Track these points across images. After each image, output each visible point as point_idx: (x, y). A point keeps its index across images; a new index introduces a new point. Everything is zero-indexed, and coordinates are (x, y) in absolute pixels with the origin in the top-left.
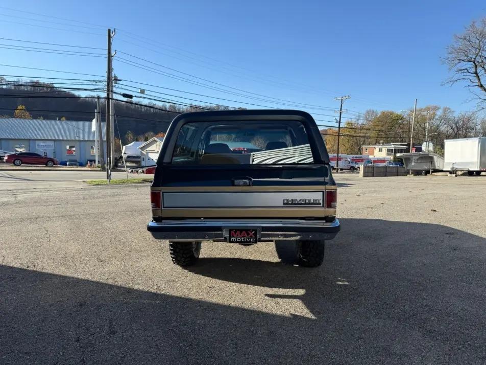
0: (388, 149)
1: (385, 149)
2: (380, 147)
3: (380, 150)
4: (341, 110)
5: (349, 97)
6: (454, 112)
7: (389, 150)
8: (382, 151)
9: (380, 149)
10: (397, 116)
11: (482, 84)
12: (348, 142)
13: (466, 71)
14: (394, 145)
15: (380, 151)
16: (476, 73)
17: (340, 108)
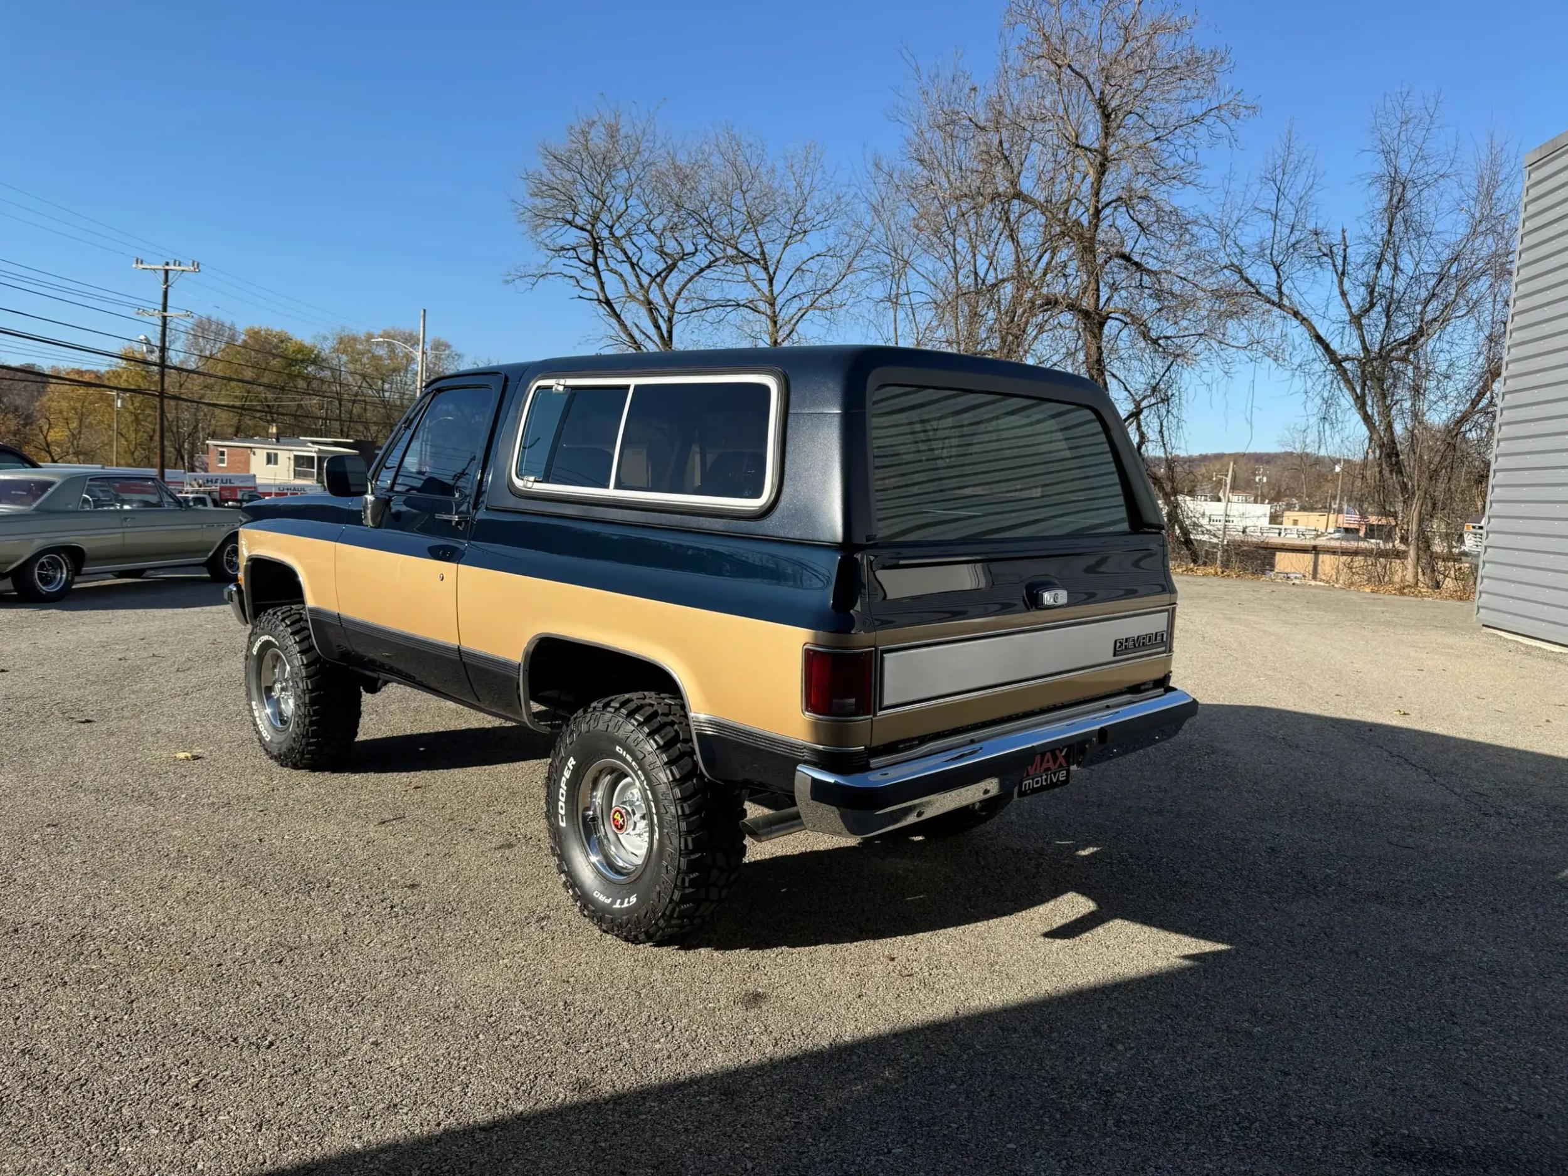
0: (297, 458)
1: (286, 457)
2: (272, 448)
3: (271, 459)
4: (165, 309)
5: (197, 266)
6: (459, 356)
7: (299, 461)
8: (276, 463)
9: (269, 456)
10: (301, 349)
11: (610, 297)
12: (137, 420)
13: (571, 253)
14: (314, 443)
15: (269, 461)
16: (594, 265)
17: (161, 300)
